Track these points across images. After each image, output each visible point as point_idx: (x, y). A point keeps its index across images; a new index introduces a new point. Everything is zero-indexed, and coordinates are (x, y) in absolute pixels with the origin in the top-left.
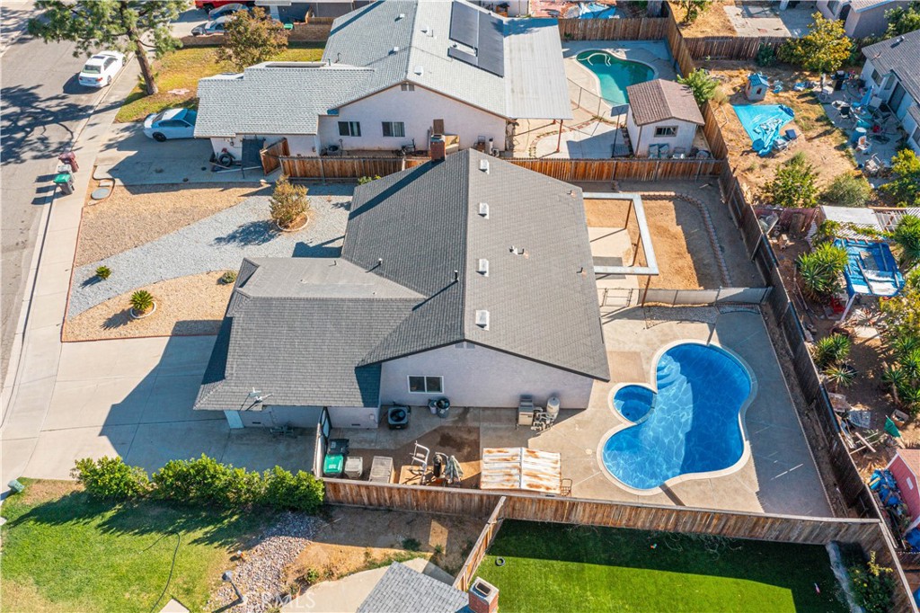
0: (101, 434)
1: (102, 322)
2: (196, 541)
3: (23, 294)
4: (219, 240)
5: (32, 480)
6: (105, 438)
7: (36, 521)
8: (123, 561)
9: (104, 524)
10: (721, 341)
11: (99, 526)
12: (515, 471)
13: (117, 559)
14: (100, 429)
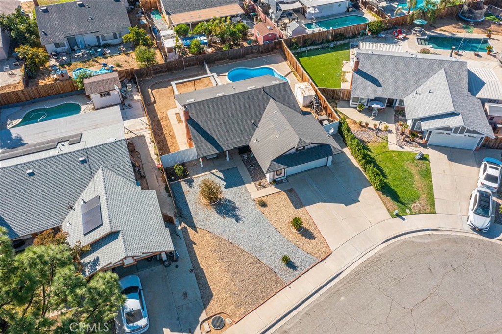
0: (359, 201)
1: (313, 241)
2: (371, 152)
3: (316, 299)
4: (237, 221)
5: (389, 212)
6: (359, 199)
7: (399, 198)
8: (390, 165)
9: (385, 178)
10: (226, 72)
11: (387, 179)
12: (307, 89)
13: (391, 167)
14: (357, 203)
